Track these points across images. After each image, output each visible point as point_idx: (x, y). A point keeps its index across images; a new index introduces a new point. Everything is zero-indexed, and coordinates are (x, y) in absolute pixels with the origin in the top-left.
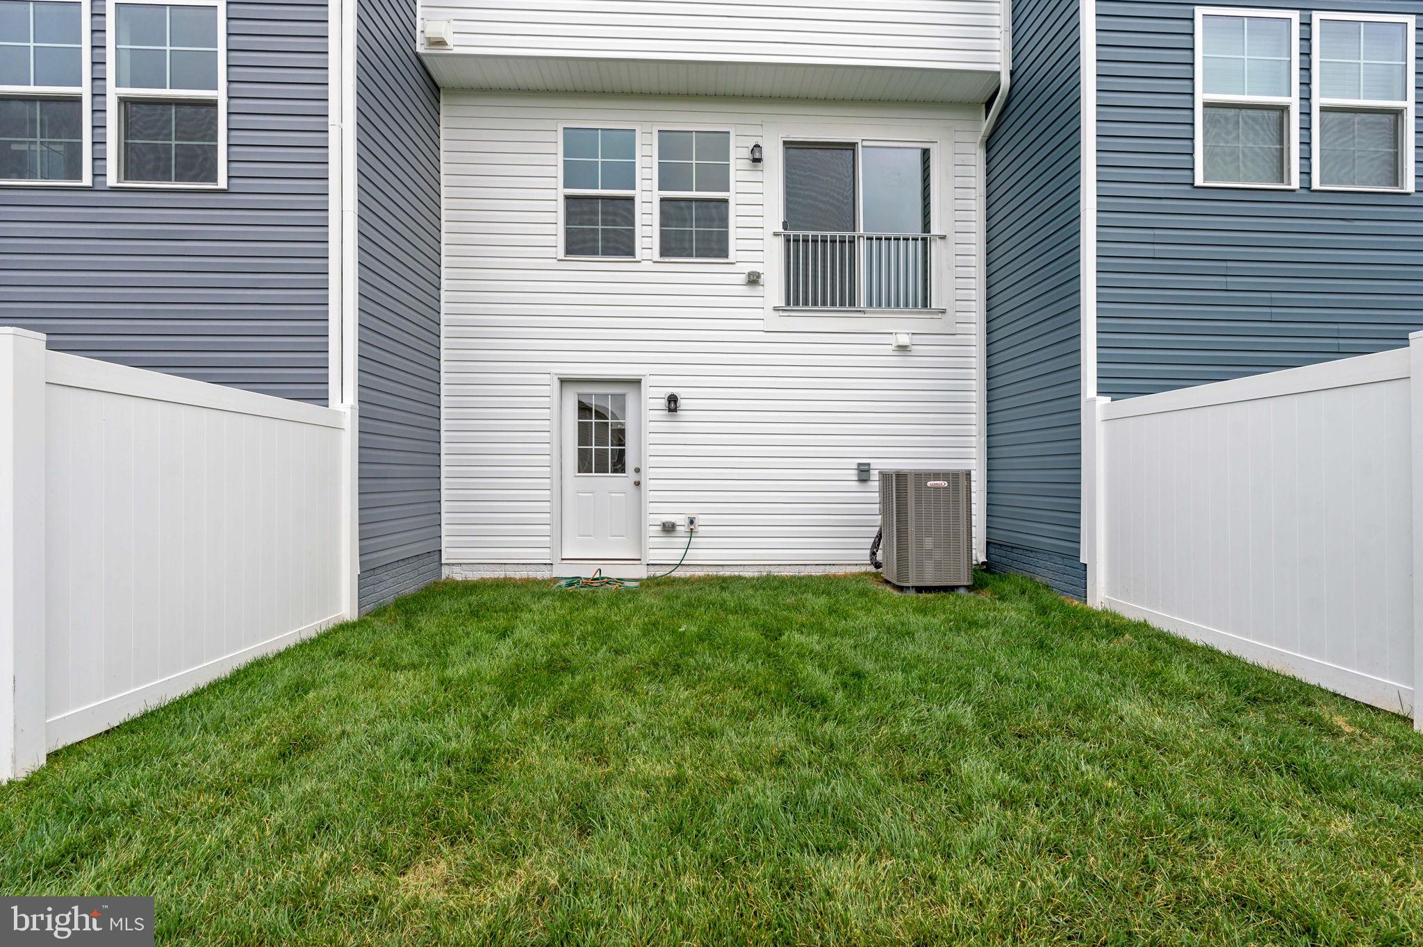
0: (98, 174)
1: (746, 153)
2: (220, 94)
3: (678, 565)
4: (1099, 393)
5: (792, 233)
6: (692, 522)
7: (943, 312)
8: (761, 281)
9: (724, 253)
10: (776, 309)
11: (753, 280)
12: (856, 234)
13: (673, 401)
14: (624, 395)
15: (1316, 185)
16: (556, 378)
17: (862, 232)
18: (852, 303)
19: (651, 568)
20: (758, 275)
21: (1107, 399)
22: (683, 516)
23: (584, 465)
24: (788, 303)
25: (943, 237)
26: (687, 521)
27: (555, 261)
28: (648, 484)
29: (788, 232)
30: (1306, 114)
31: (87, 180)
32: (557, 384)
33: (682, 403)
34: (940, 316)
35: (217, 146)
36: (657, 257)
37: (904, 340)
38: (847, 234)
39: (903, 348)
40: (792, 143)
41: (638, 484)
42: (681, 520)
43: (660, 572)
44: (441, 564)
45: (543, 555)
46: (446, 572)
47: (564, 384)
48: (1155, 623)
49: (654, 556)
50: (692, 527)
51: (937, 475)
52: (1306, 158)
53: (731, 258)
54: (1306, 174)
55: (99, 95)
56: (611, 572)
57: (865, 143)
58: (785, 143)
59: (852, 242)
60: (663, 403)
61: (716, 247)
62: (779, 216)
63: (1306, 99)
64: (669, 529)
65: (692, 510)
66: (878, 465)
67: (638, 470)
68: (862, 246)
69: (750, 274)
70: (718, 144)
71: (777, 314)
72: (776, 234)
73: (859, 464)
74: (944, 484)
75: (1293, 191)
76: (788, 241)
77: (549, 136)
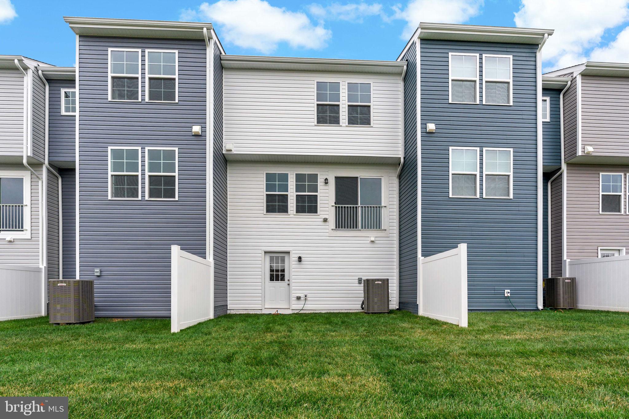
0: (143, 196)
1: (323, 180)
2: (176, 174)
3: (301, 310)
4: (422, 256)
5: (337, 206)
6: (306, 296)
7: (385, 230)
8: (328, 221)
9: (316, 212)
10: (332, 230)
11: (325, 220)
12: (358, 206)
13: (300, 259)
14: (284, 257)
15: (484, 197)
16: (263, 251)
17: (360, 205)
18: (356, 228)
19: (293, 311)
20: (327, 219)
21: (423, 258)
22: (303, 295)
23: (272, 279)
24: (336, 228)
25: (385, 207)
26: (305, 296)
27: (263, 215)
28: (292, 285)
29: (336, 205)
30: (481, 176)
31: (140, 198)
32: (264, 253)
33: (303, 259)
34: (384, 231)
35: (175, 188)
36: (295, 213)
37: (373, 239)
38: (355, 206)
39: (372, 242)
40: (337, 177)
41: (289, 284)
42: (302, 296)
43: (296, 312)
44: (227, 309)
45: (259, 307)
46: (229, 312)
47: (266, 253)
48: (430, 317)
49: (294, 307)
50: (306, 298)
51: (378, 280)
52: (481, 189)
53: (319, 213)
54: (481, 193)
55: (143, 174)
56: (280, 312)
57: (361, 177)
58: (335, 177)
59: (356, 207)
60: (297, 259)
61: (313, 210)
62: (334, 200)
63: (481, 172)
64: (299, 298)
65: (306, 292)
66: (364, 278)
67: (289, 280)
68: (360, 210)
69: (324, 219)
70: (314, 178)
71: (333, 231)
72: (333, 206)
73: (359, 278)
74: (380, 282)
75: (478, 198)
76: (336, 207)
77: (262, 175)
